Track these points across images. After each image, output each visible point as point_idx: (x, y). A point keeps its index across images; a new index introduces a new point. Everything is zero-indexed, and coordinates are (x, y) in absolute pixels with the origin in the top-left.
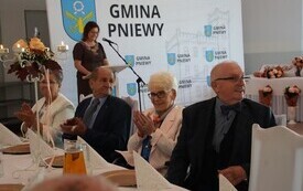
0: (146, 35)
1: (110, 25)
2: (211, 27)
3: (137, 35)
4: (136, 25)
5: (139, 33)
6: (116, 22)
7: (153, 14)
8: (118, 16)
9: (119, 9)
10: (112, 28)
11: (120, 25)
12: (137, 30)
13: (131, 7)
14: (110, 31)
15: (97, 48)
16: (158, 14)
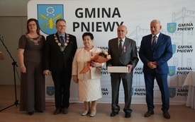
0: (106, 30)
1: (74, 23)
2: (175, 24)
3: (98, 30)
4: (97, 23)
5: (99, 29)
6: (80, 21)
7: (114, 14)
8: (82, 17)
9: (84, 11)
10: (76, 25)
11: (83, 24)
12: (98, 27)
13: (94, 10)
14: (74, 28)
15: (39, 40)
16: (118, 14)
